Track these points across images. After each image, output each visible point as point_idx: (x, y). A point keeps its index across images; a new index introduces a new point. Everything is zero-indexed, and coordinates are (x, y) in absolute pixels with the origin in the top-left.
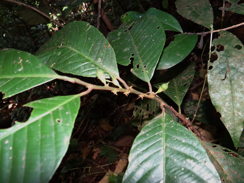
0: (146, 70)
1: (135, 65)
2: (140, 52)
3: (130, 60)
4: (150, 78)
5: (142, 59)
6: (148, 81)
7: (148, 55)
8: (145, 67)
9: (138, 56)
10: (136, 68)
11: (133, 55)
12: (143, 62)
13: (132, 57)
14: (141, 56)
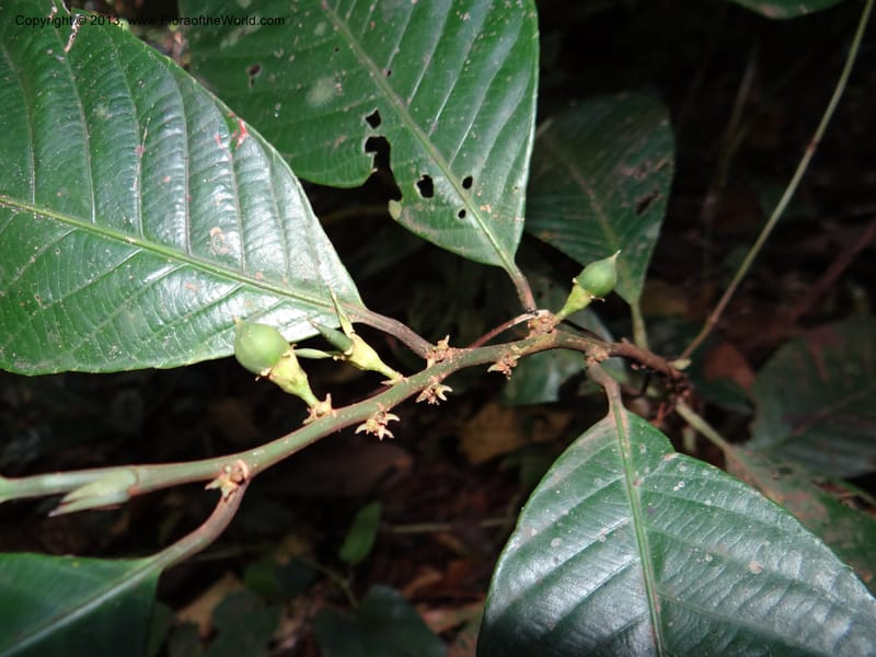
0: (479, 201)
1: (409, 177)
2: (410, 100)
3: (371, 155)
4: (509, 243)
5: (433, 139)
6: (506, 259)
7: (468, 113)
8: (468, 183)
9: (406, 122)
10: (416, 200)
11: (375, 121)
12: (447, 156)
13: (372, 132)
14: (424, 126)
